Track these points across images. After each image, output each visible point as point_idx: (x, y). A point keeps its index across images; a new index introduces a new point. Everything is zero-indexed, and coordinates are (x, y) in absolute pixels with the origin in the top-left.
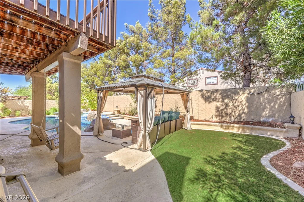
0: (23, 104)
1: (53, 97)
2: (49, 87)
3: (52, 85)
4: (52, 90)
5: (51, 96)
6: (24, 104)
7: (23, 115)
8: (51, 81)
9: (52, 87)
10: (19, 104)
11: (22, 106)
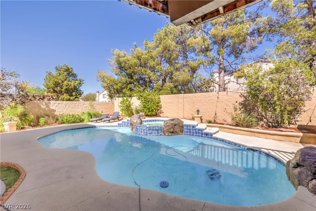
0: (48, 107)
1: (72, 98)
2: (67, 86)
3: (69, 83)
4: (70, 89)
5: (69, 97)
6: (50, 107)
7: (49, 124)
8: (68, 78)
9: (71, 85)
10: (42, 106)
11: (47, 109)
